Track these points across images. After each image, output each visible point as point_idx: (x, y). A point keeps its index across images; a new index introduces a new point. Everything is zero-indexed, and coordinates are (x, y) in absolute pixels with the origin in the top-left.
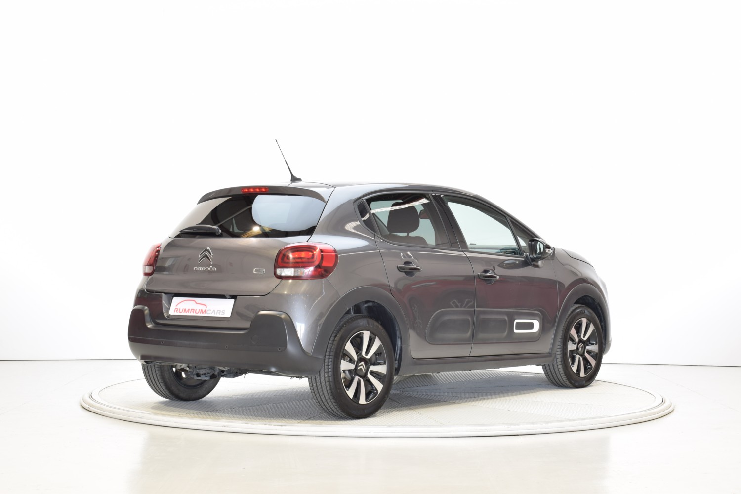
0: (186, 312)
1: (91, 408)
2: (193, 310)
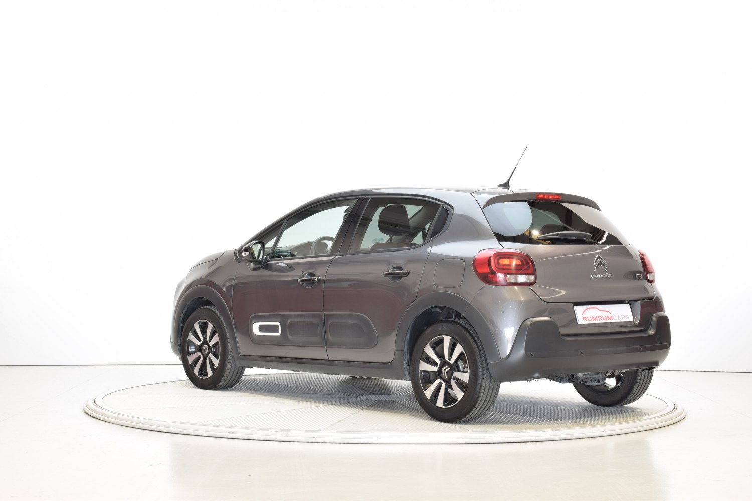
0: (595, 320)
1: (95, 414)
2: (600, 317)
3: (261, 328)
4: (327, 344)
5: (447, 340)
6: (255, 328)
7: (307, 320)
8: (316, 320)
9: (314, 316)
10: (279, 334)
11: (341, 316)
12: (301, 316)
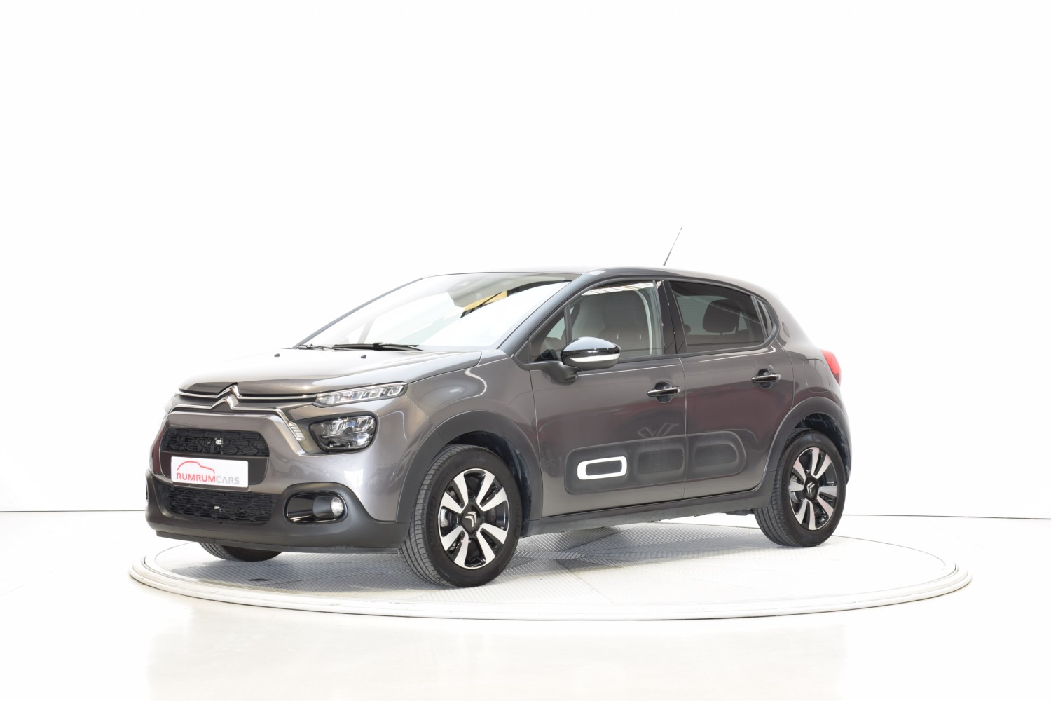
3: (590, 470)
4: (690, 477)
5: (816, 452)
6: (581, 469)
7: (665, 448)
8: (679, 446)
9: (673, 441)
10: (623, 472)
11: (709, 437)
12: (656, 443)
